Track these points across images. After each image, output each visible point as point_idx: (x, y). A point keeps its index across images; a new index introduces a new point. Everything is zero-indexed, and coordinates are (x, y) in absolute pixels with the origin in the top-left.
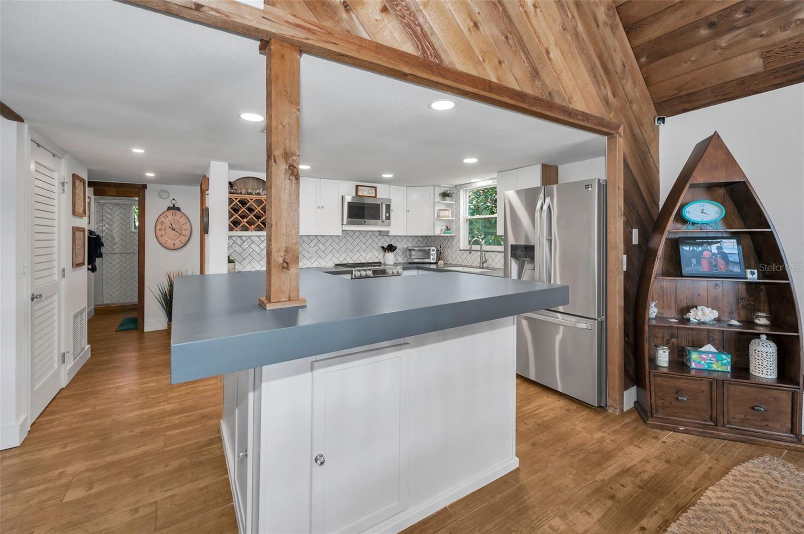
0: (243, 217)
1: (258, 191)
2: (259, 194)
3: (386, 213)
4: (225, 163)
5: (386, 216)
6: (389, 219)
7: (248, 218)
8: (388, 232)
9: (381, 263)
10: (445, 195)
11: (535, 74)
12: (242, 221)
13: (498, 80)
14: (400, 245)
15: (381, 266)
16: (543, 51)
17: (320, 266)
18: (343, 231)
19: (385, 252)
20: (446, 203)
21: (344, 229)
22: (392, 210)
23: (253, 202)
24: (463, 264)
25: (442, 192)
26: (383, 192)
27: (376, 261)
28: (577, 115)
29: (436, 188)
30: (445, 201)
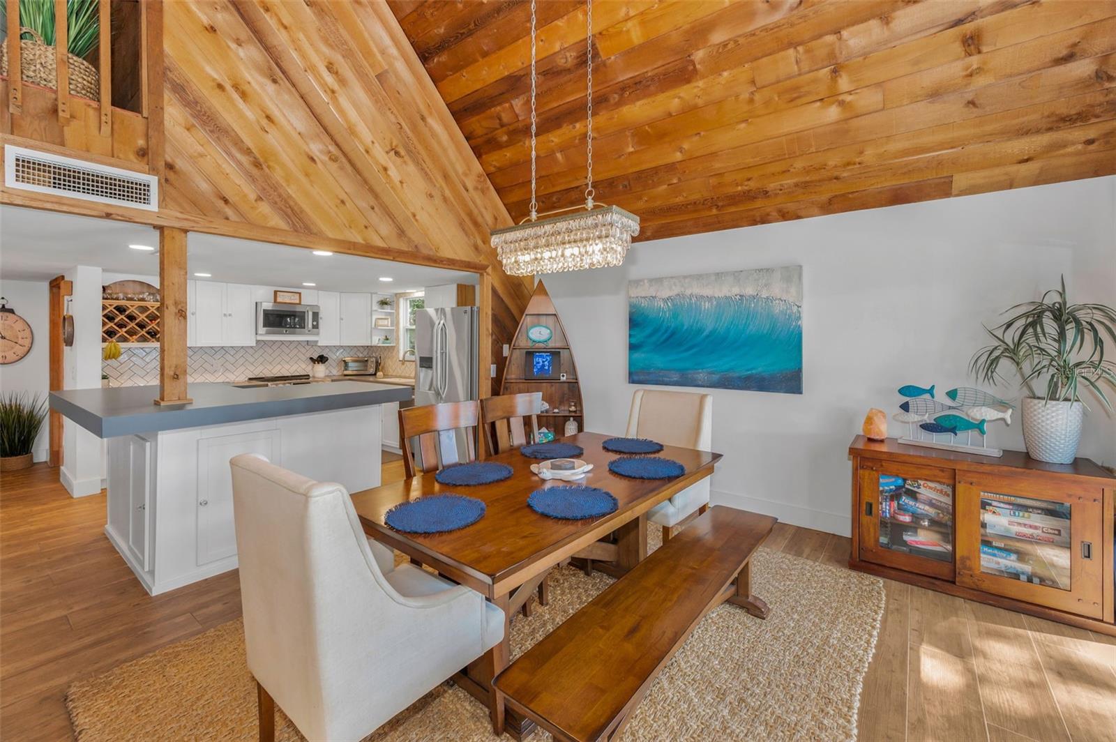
0: (121, 326)
1: (141, 296)
2: (143, 300)
3: (313, 321)
4: (96, 268)
5: (313, 324)
6: (318, 328)
7: (127, 328)
8: (317, 342)
9: (308, 375)
10: (383, 303)
11: (401, 233)
12: (120, 330)
13: (365, 241)
14: (333, 357)
15: (308, 379)
16: (410, 215)
17: (227, 380)
18: (258, 342)
19: (315, 363)
20: (386, 312)
21: (258, 339)
22: (321, 318)
23: (136, 309)
24: (403, 374)
25: (380, 299)
26: (309, 299)
27: (302, 374)
28: (442, 261)
29: (374, 295)
30: (383, 309)
